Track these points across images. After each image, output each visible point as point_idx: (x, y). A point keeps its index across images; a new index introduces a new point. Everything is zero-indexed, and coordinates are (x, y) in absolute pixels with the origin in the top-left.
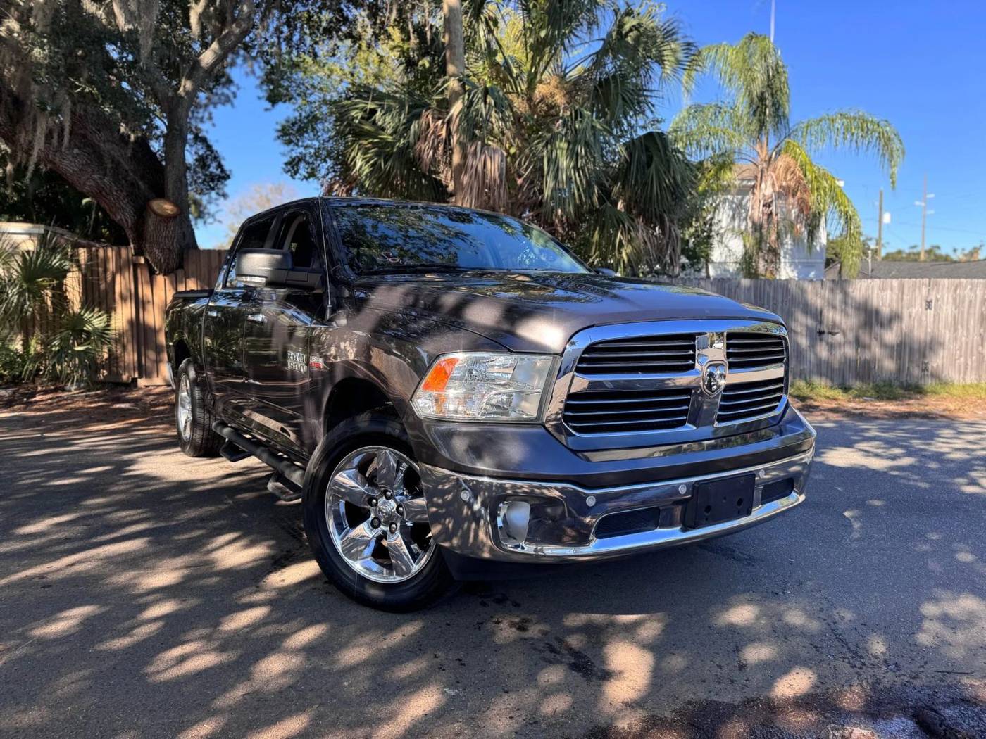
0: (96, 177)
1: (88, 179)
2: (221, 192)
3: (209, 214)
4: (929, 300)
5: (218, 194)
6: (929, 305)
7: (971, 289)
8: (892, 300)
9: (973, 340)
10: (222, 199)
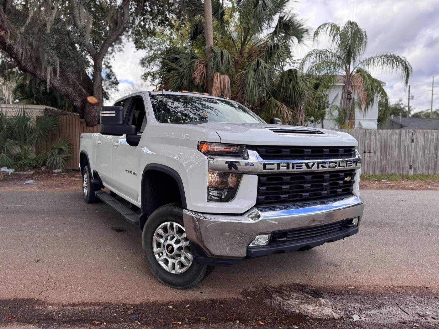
0: (66, 88)
1: (63, 89)
2: (116, 89)
3: (111, 98)
4: (413, 138)
5: (115, 90)
6: (412, 141)
7: (431, 134)
8: (396, 138)
9: (432, 156)
10: (117, 91)
